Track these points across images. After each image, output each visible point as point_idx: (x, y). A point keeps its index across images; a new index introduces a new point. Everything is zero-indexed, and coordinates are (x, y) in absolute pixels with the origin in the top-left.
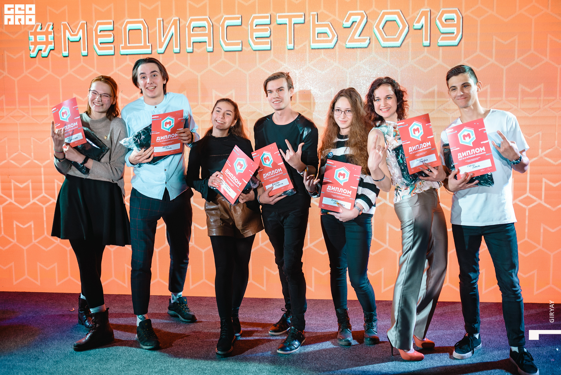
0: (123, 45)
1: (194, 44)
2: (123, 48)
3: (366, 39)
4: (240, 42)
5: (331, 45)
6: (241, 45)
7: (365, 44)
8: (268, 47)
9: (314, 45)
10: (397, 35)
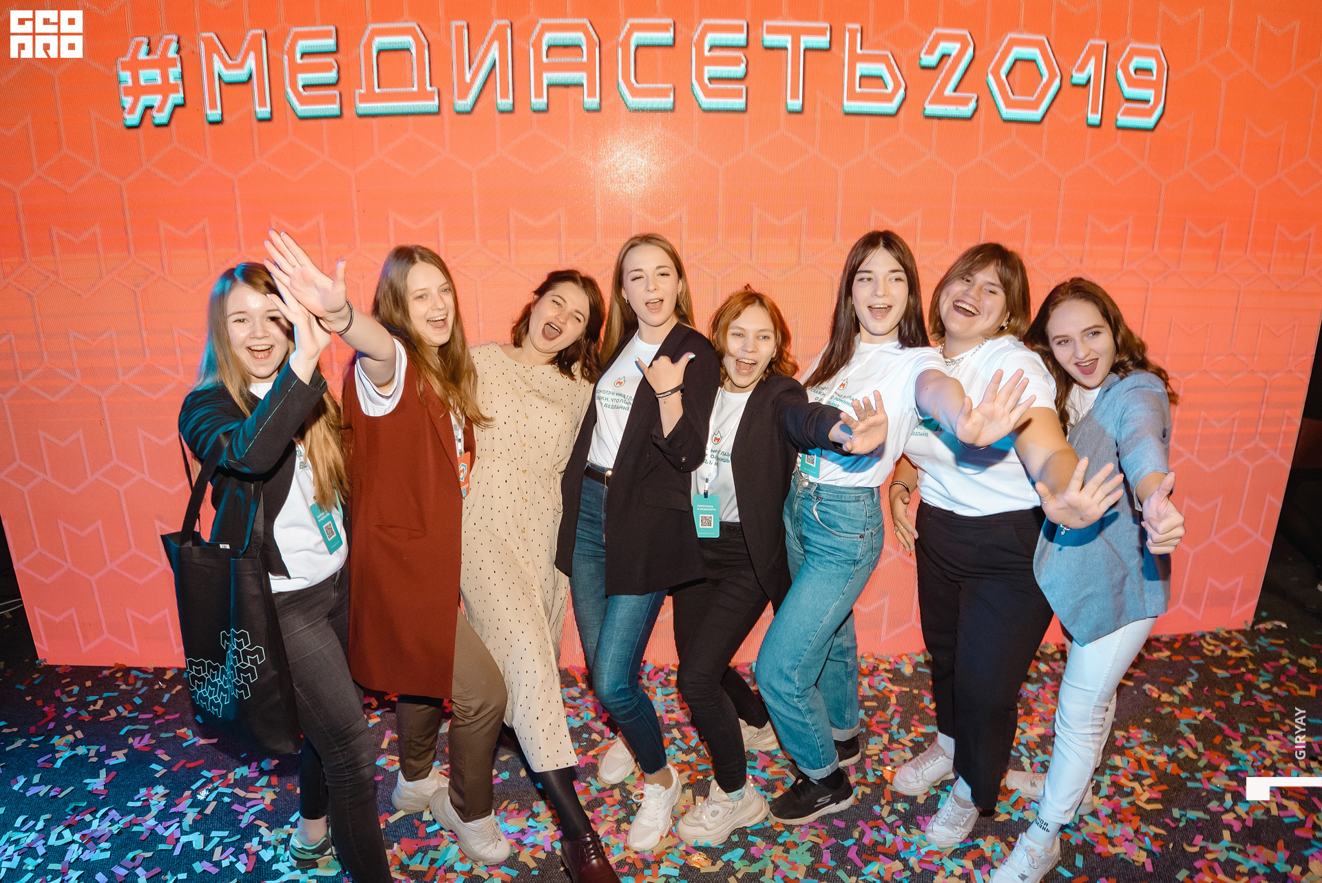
0: (363, 91)
1: (551, 90)
2: (364, 99)
3: (970, 99)
4: (671, 89)
5: (891, 107)
6: (672, 95)
7: (967, 111)
8: (739, 103)
9: (850, 106)
10: (1036, 95)
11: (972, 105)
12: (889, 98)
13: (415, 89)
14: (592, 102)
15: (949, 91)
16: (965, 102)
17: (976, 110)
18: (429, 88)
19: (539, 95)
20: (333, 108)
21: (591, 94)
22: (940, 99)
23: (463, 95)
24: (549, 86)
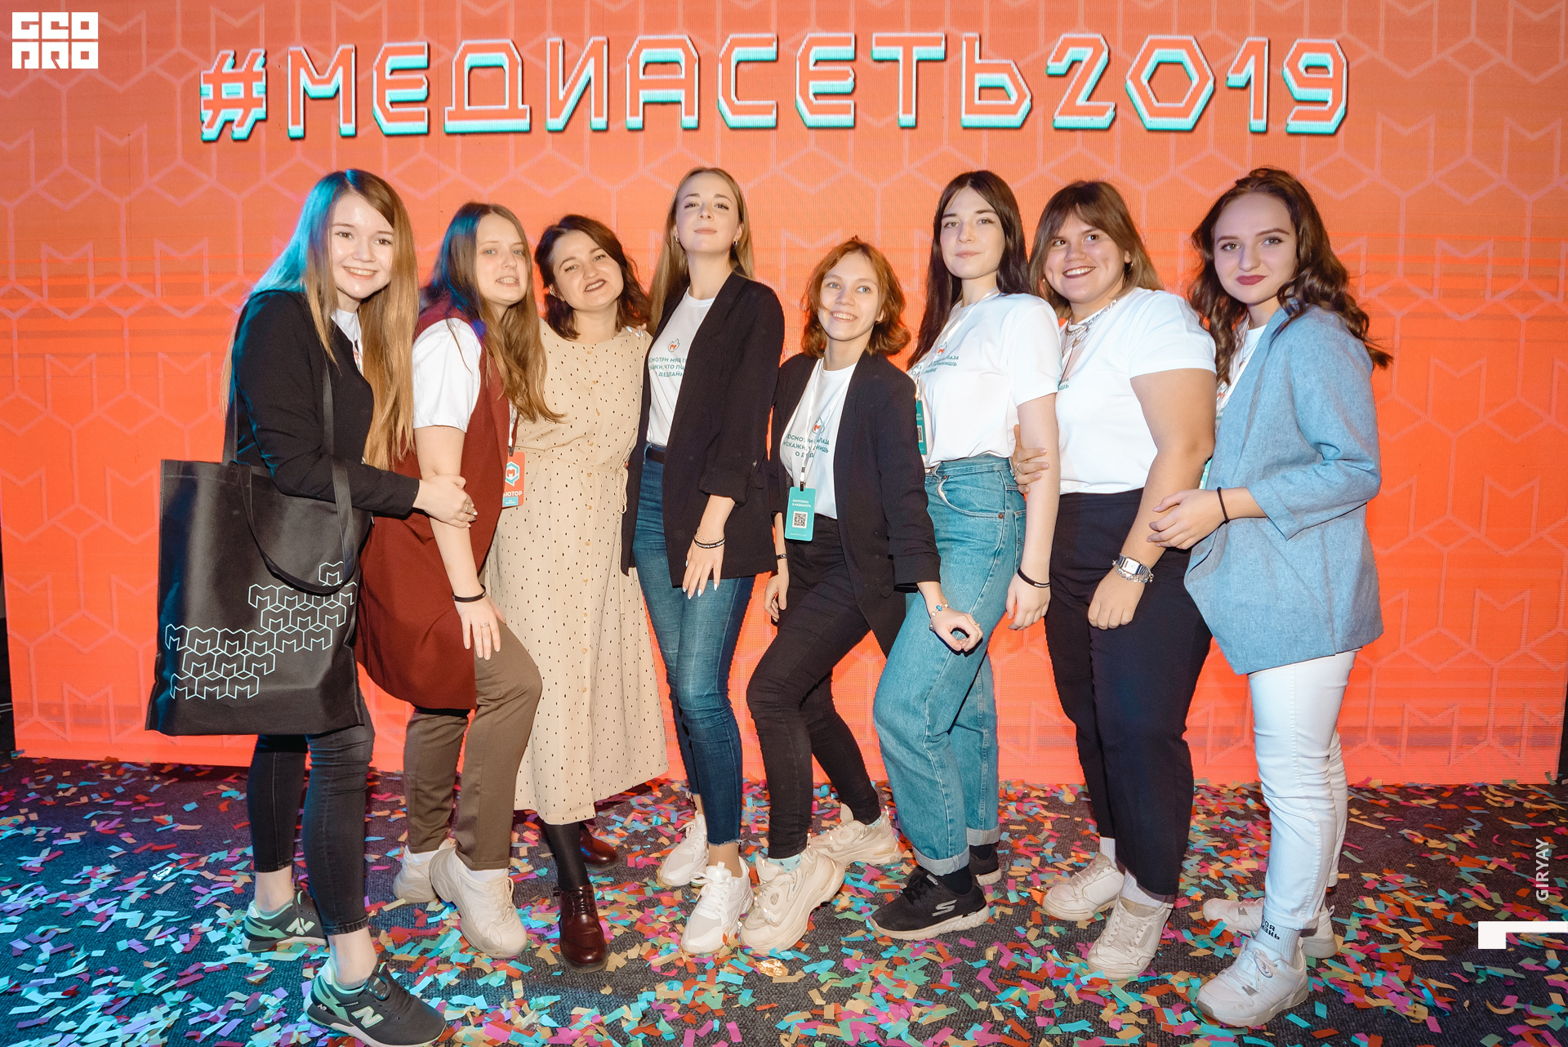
0: (453, 108)
1: (647, 107)
2: (453, 116)
3: (1107, 108)
4: (773, 106)
5: (1015, 120)
6: (775, 112)
7: (1103, 121)
8: (847, 120)
9: (969, 120)
10: (1185, 101)
11: (1110, 114)
12: (1013, 110)
13: (506, 107)
14: (690, 121)
15: (1081, 101)
16: (1101, 112)
17: (1114, 119)
18: (521, 106)
19: (634, 113)
20: (421, 127)
21: (689, 113)
22: (1071, 109)
23: (556, 115)
24: (645, 104)
